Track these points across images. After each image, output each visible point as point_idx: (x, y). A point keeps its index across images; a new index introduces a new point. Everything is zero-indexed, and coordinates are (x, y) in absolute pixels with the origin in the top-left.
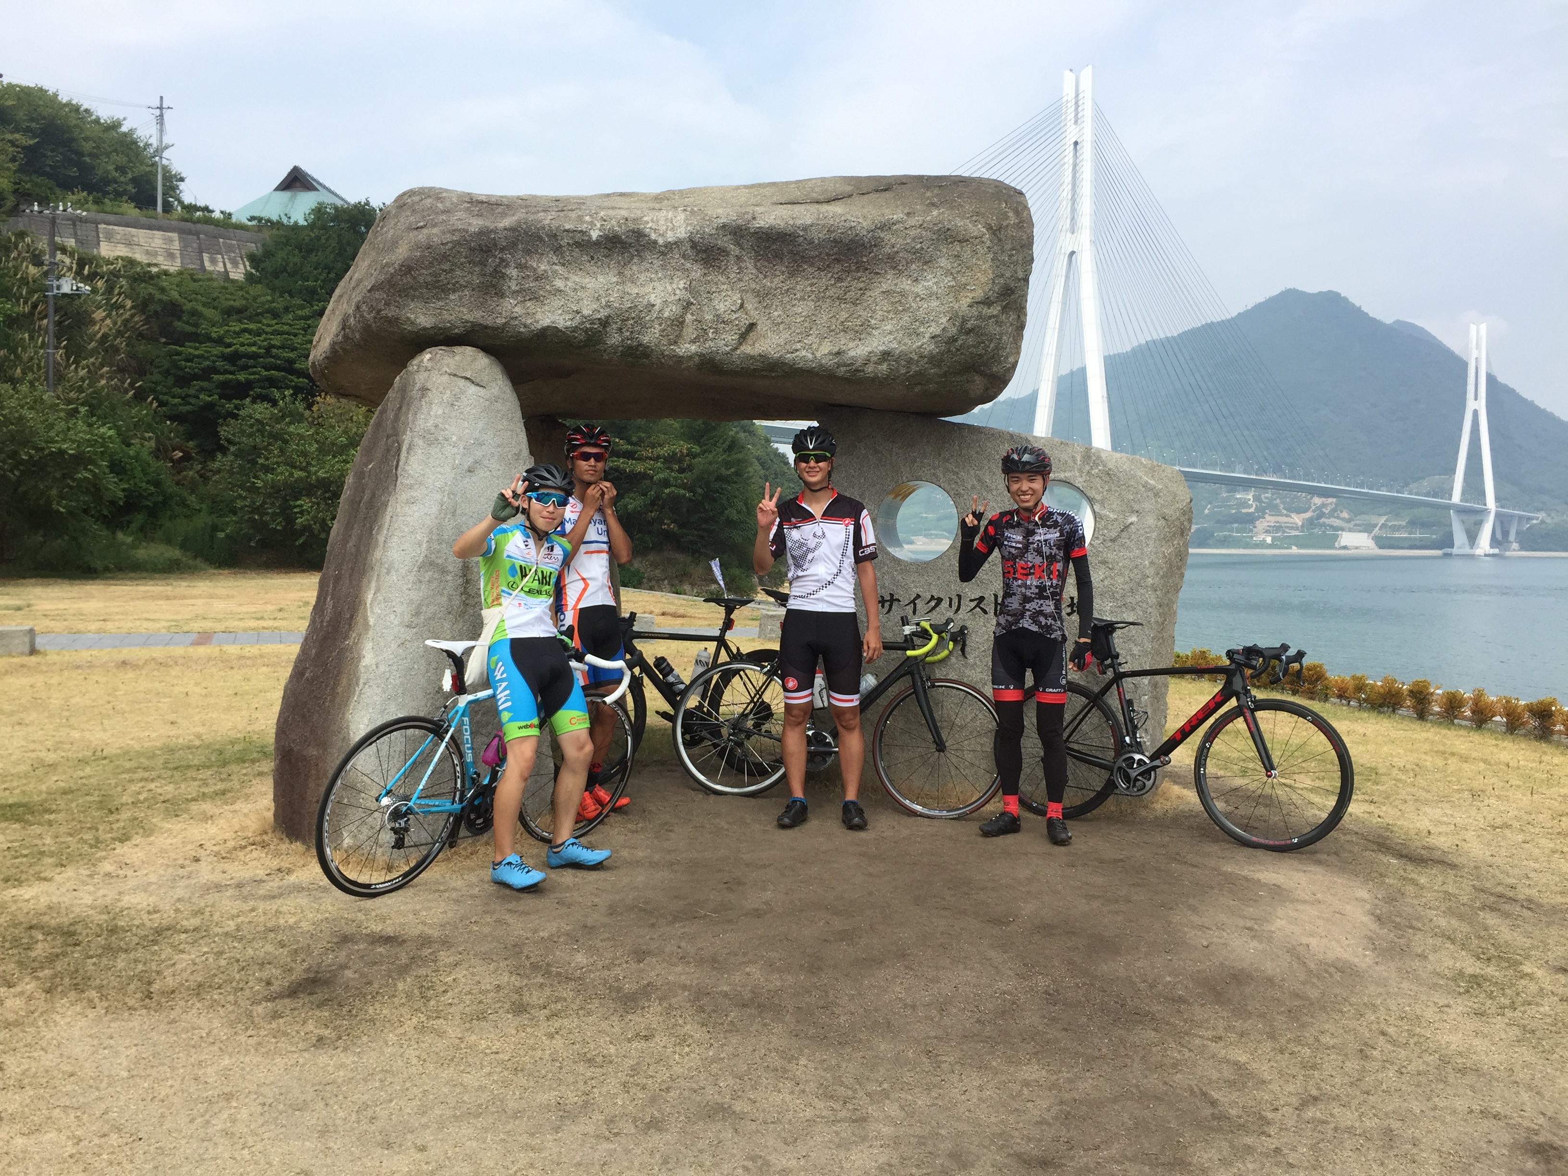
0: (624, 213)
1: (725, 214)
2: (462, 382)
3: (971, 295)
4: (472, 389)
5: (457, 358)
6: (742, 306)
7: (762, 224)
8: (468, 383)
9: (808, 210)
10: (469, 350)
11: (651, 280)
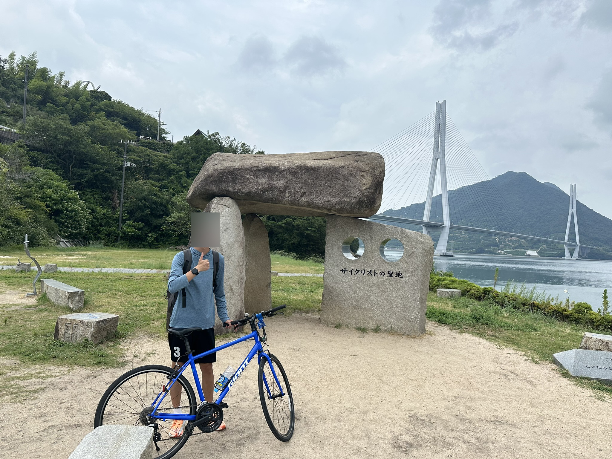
0: (271, 162)
1: (298, 162)
2: (224, 207)
3: (365, 186)
4: (227, 209)
5: (223, 200)
6: (302, 187)
7: (308, 165)
8: (226, 207)
9: (321, 162)
10: (227, 198)
11: (277, 180)
